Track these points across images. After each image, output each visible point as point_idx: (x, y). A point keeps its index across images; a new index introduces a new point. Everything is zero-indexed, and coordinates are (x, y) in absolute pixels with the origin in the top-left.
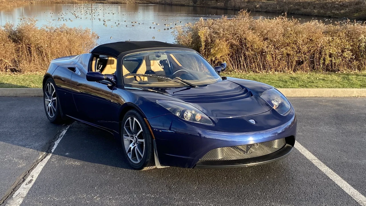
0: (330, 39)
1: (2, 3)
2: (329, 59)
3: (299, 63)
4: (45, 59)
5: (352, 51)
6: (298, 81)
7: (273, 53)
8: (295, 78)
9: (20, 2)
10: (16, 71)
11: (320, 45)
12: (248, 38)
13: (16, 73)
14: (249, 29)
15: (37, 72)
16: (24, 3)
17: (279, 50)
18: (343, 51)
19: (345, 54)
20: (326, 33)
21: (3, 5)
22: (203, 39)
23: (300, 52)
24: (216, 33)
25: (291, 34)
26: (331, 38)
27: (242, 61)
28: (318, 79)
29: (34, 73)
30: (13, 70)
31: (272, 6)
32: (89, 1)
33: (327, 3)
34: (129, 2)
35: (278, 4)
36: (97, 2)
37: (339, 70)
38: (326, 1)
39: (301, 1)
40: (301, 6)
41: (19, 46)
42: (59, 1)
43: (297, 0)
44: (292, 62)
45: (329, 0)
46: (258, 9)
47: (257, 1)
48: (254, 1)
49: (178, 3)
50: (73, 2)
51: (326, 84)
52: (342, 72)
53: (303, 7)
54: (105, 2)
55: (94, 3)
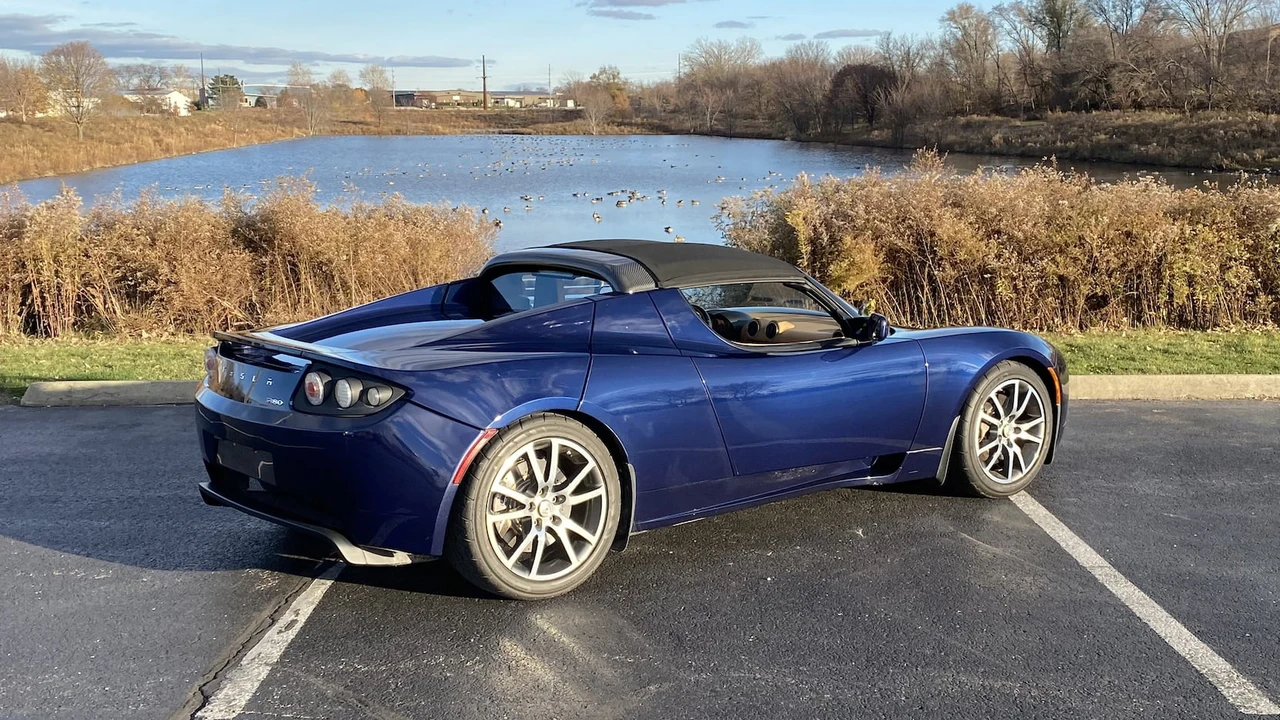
0: (1188, 232)
1: (214, 137)
2: (1184, 290)
3: (1097, 303)
4: (340, 296)
5: (1252, 264)
6: (1087, 356)
7: (1015, 274)
8: (1080, 348)
9: (268, 132)
11: (1154, 246)
12: (939, 231)
14: (944, 204)
16: (279, 135)
17: (1033, 265)
18: (1224, 268)
19: (1230, 276)
20: (1175, 214)
21: (215, 141)
22: (803, 233)
23: (1095, 269)
24: (846, 216)
25: (1070, 218)
26: (1188, 230)
27: (924, 300)
28: (1149, 349)
31: (1042, 138)
32: (478, 127)
33: (1210, 126)
34: (599, 129)
35: (1058, 130)
36: (504, 130)
37: (1216, 325)
38: (1208, 119)
39: (1129, 122)
40: (1131, 135)
41: (264, 259)
42: (386, 128)
43: (1115, 118)
44: (1074, 301)
45: (1217, 117)
46: (998, 146)
47: (994, 121)
48: (985, 122)
49: (749, 131)
50: (429, 132)
51: (1172, 363)
52: (1227, 329)
53: (1137, 139)
54: (528, 130)
55: (494, 133)
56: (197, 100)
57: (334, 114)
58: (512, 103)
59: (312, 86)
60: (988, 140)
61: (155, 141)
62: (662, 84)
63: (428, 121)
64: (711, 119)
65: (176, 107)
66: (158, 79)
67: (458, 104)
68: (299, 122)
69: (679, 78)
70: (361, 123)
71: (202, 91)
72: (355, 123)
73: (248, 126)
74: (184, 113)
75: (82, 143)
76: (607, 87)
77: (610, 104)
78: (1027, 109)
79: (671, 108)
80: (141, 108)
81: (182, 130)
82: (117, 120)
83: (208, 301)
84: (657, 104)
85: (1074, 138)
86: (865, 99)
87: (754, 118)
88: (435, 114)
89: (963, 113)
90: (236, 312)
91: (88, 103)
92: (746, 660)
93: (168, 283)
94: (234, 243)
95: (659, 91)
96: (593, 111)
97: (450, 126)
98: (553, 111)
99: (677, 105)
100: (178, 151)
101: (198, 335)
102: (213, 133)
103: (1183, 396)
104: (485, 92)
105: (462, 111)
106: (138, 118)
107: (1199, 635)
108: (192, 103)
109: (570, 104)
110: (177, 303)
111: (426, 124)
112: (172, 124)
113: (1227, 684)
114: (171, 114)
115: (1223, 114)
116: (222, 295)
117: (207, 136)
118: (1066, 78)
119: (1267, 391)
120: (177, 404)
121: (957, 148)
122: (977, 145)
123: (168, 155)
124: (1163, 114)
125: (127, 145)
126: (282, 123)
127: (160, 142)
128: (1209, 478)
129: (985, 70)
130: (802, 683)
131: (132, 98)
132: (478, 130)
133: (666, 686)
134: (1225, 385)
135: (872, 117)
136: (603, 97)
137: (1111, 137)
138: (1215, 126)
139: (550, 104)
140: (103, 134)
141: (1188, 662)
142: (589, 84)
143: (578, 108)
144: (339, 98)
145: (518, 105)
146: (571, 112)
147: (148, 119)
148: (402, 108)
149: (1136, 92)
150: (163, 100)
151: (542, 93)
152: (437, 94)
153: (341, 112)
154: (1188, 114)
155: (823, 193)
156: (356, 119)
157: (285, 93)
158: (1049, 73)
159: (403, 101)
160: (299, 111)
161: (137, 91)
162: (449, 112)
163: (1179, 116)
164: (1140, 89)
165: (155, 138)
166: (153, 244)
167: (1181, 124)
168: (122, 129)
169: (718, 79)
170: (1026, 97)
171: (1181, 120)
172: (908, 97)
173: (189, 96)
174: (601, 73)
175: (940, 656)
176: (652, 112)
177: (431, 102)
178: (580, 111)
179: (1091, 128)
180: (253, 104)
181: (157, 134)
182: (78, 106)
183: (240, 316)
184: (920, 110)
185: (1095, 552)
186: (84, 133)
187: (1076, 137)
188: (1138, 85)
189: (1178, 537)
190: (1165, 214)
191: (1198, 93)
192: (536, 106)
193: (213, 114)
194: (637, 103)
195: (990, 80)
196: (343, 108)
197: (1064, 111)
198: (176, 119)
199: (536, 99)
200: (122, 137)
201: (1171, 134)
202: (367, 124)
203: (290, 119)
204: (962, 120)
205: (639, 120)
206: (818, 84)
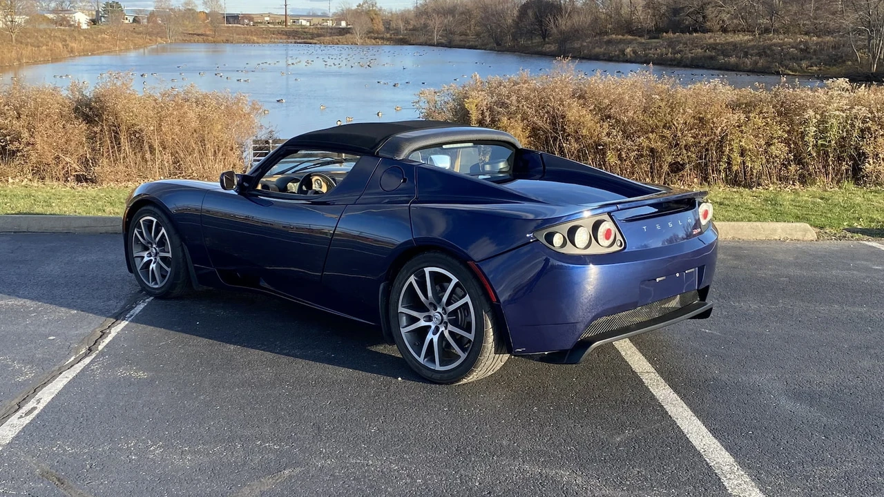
1: (104, 43)
2: (739, 160)
3: (677, 168)
4: (148, 156)
5: (787, 142)
7: (619, 147)
9: (140, 40)
10: (86, 180)
13: (85, 184)
15: (130, 183)
16: (147, 42)
18: (769, 144)
19: (774, 150)
20: (734, 106)
21: (104, 46)
22: (474, 116)
24: (503, 104)
26: (743, 117)
29: (123, 184)
30: (79, 179)
31: (659, 51)
32: (281, 39)
33: (772, 45)
34: (362, 41)
35: (669, 46)
36: (298, 41)
37: (759, 184)
38: (770, 39)
39: (718, 41)
40: (719, 50)
41: (95, 129)
42: (219, 39)
43: (709, 39)
44: (661, 166)
45: (776, 39)
46: (629, 56)
47: (626, 39)
48: (621, 39)
49: (463, 43)
50: (248, 41)
51: (724, 213)
52: (767, 187)
53: (723, 53)
54: (315, 41)
55: (291, 43)
56: (94, 18)
57: (185, 28)
58: (304, 23)
59: (171, 9)
60: (623, 52)
61: (63, 45)
62: (405, 11)
63: (248, 34)
64: (437, 35)
65: (79, 23)
66: (68, 3)
67: (268, 23)
68: (161, 33)
69: (417, 6)
70: (202, 35)
71: (98, 12)
72: (198, 35)
73: (127, 36)
74: (84, 26)
75: (14, 46)
76: (368, 13)
77: (370, 25)
78: (649, 32)
79: (411, 27)
80: (56, 23)
81: (82, 38)
82: (40, 31)
83: (56, 158)
84: (401, 25)
85: (680, 52)
86: (540, 23)
87: (466, 35)
88: (253, 30)
89: (606, 33)
90: (74, 165)
91: (19, 19)
92: (365, 448)
93: (28, 144)
94: (76, 117)
95: (404, 17)
96: (358, 29)
97: (263, 38)
98: (332, 29)
99: (414, 26)
100: (79, 52)
101: (48, 181)
102: (103, 39)
103: (729, 237)
104: (286, 15)
105: (271, 28)
106: (54, 30)
107: (715, 432)
108: (91, 20)
109: (343, 24)
110: (34, 158)
111: (246, 36)
112: (76, 34)
113: (728, 476)
114: (75, 27)
115: (781, 36)
116: (66, 152)
117: (98, 42)
118: (676, 11)
119: (790, 235)
120: (14, 232)
121: (601, 57)
122: (615, 55)
123: (72, 55)
124: (741, 36)
125: (44, 47)
126: (150, 34)
127: (67, 46)
128: (739, 302)
129: (622, 4)
130: (402, 469)
131: (51, 16)
132: (281, 41)
133: (298, 470)
134: (760, 230)
135: (545, 34)
136: (365, 19)
137: (705, 51)
138: (775, 45)
139: (330, 23)
140: (29, 40)
141: (701, 456)
142: (356, 10)
143: (349, 26)
144: (189, 17)
145: (308, 24)
146: (343, 29)
147: (60, 30)
148: (230, 25)
149: (723, 21)
150: (71, 18)
151: (325, 16)
152: (254, 16)
153: (190, 27)
154: (757, 36)
155: (490, 88)
156: (200, 32)
157: (152, 14)
158: (665, 7)
159: (231, 20)
160: (162, 26)
161: (54, 11)
162: (262, 28)
163: (751, 37)
164: (725, 19)
165: (63, 43)
166: (18, 118)
167: (752, 43)
168: (42, 37)
169: (443, 8)
170: (650, 24)
171: (753, 40)
172: (569, 23)
173: (89, 15)
174: (364, 3)
175: (513, 446)
176: (397, 31)
177: (250, 21)
178: (350, 28)
179: (692, 44)
180: (131, 21)
181: (66, 41)
182: (12, 21)
183: (78, 168)
184: (577, 31)
185: (646, 360)
186: (16, 40)
187: (681, 51)
188: (725, 17)
189: (709, 349)
190: (727, 106)
191: (765, 21)
192: (320, 25)
193: (104, 28)
194: (387, 23)
195: (625, 11)
196: (191, 25)
197: (674, 33)
198: (79, 31)
199: (320, 20)
200: (42, 42)
201: (746, 50)
202: (207, 36)
203: (155, 32)
204: (606, 38)
205: (388, 35)
206: (509, 12)
